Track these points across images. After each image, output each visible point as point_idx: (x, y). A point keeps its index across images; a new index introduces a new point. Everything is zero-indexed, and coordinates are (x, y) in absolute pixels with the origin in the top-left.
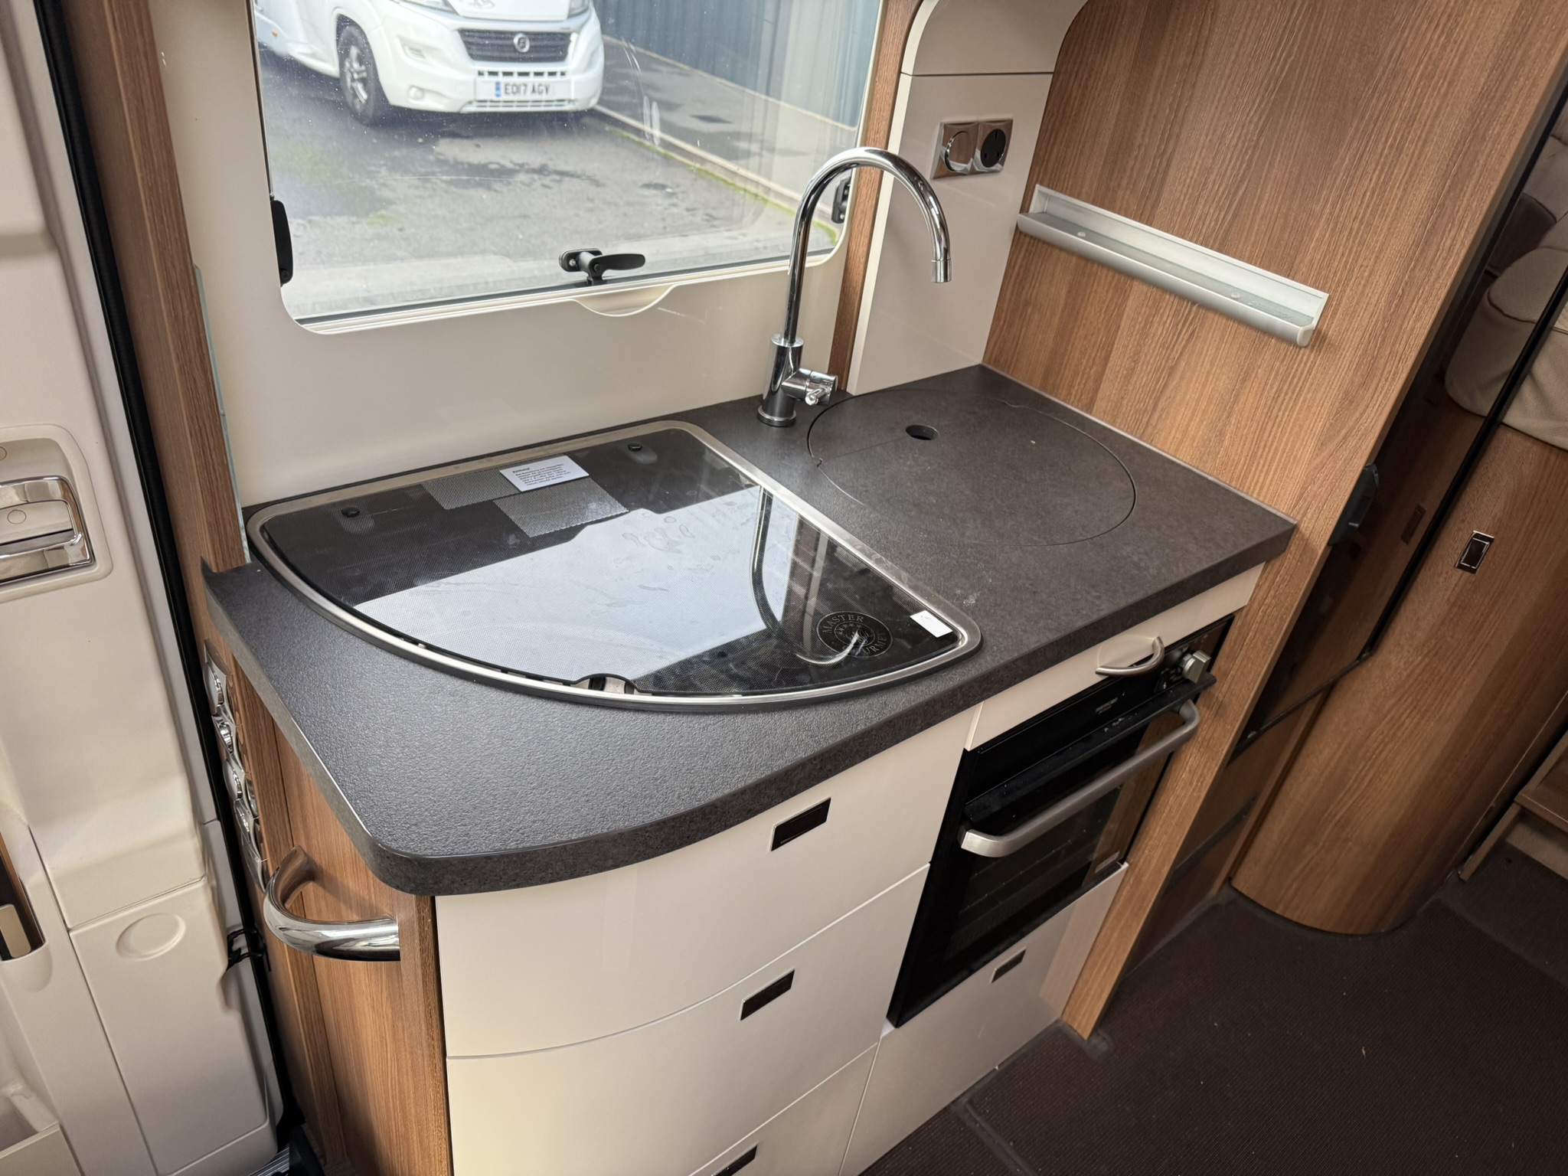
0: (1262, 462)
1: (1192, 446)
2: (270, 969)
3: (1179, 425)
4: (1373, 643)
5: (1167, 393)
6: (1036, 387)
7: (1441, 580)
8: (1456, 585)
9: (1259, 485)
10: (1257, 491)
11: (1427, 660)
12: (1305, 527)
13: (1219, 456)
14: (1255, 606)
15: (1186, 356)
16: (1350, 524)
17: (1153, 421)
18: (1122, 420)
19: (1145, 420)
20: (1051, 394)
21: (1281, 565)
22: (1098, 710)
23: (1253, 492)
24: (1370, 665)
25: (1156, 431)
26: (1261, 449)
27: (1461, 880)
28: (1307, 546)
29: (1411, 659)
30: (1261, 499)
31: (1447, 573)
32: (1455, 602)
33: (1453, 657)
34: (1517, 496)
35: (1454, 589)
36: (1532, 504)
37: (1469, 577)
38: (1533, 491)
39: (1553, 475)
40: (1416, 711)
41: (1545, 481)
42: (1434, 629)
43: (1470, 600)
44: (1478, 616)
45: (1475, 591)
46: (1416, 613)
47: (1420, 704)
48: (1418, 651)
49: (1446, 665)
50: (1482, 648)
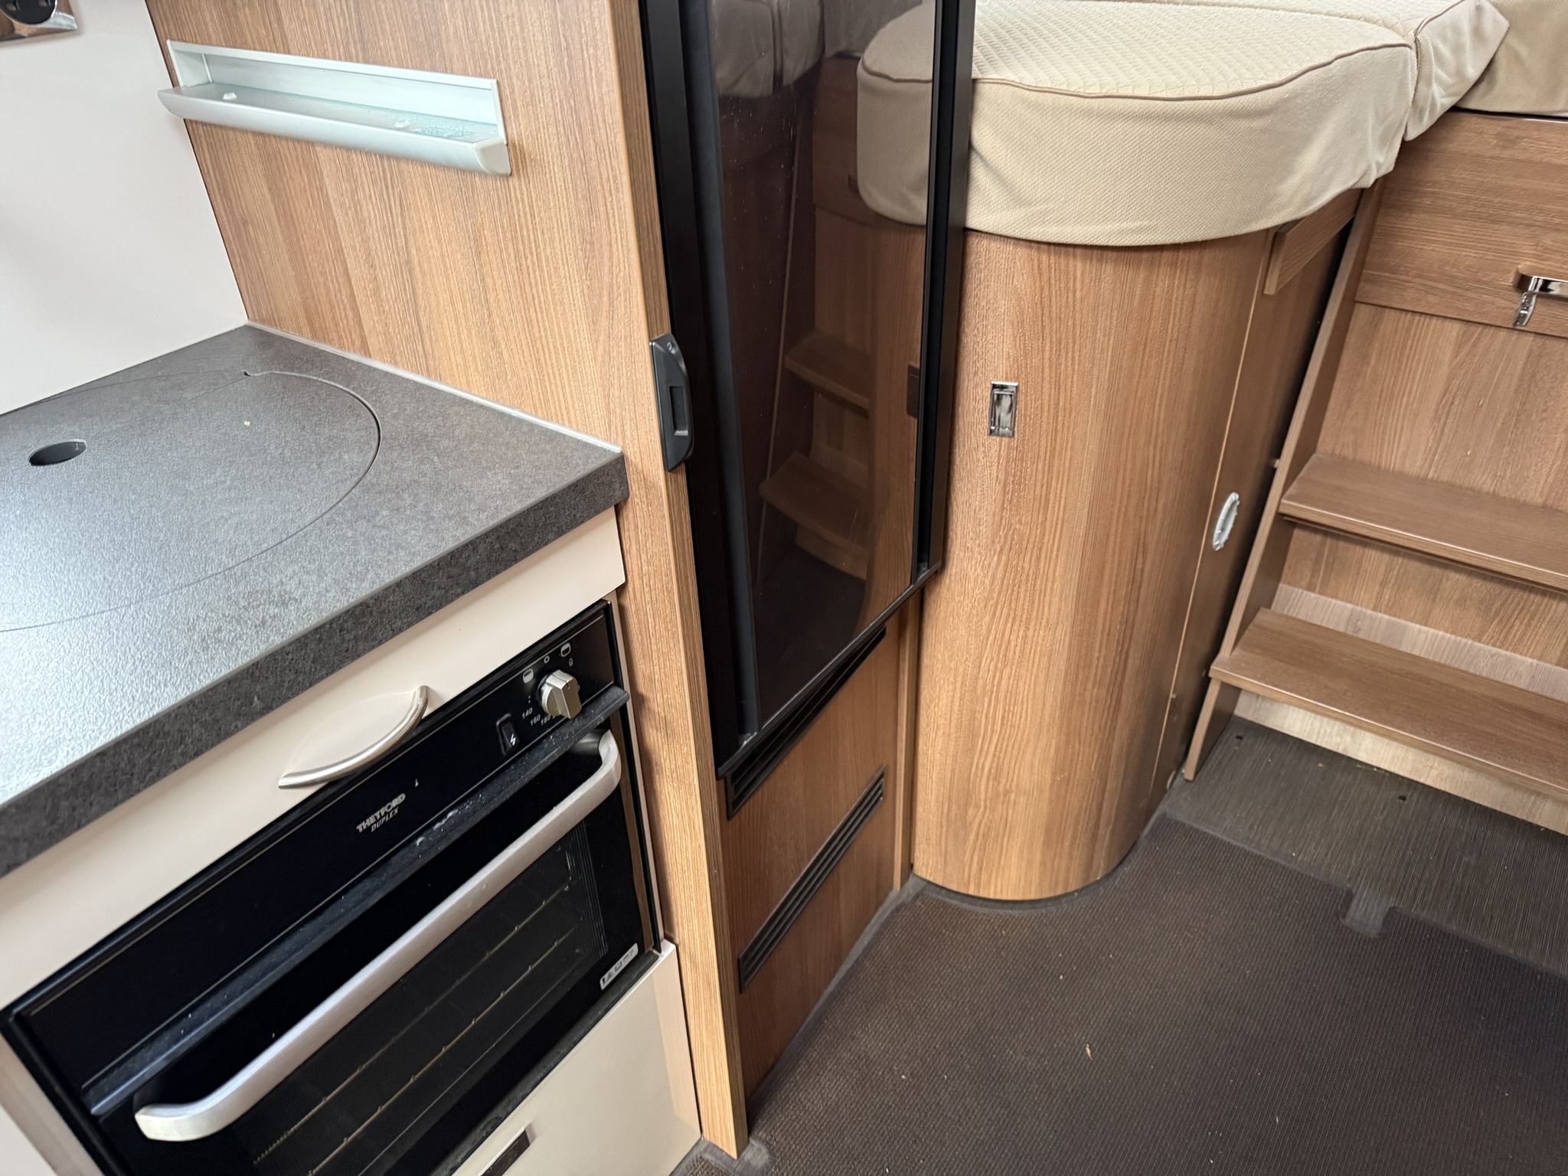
1: (478, 371)
3: (453, 348)
5: (421, 302)
7: (980, 454)
8: (999, 457)
9: (563, 407)
11: (1004, 558)
12: (632, 455)
13: (509, 377)
15: (411, 242)
16: (676, 433)
17: (428, 348)
18: (401, 355)
19: (420, 349)
22: (362, 826)
27: (1187, 781)
29: (986, 563)
30: (572, 425)
31: (983, 444)
32: (1006, 479)
33: (1030, 546)
34: (1023, 322)
35: (999, 463)
36: (1043, 327)
37: (1009, 443)
38: (1039, 310)
39: (1053, 281)
40: (1017, 623)
41: (1047, 292)
42: (997, 518)
43: (1021, 472)
44: (1038, 487)
45: (1022, 458)
46: (970, 505)
47: (1019, 613)
48: (990, 550)
49: (1027, 559)
50: (1059, 526)
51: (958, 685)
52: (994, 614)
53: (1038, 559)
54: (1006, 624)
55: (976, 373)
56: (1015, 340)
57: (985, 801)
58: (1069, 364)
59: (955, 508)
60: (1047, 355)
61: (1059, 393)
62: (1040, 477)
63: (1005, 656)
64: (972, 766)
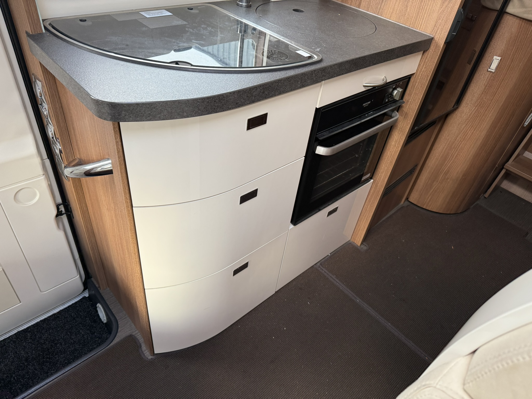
0: (421, 15)
1: (396, 14)
2: (73, 218)
3: (391, 6)
4: (459, 102)
6: (340, 2)
7: (482, 77)
8: (487, 78)
9: (420, 24)
10: (419, 27)
11: (477, 108)
12: (436, 38)
13: (406, 16)
14: (418, 73)
16: (453, 33)
17: (382, 7)
18: (371, 8)
19: (379, 7)
20: (345, 3)
21: (428, 54)
22: (364, 105)
23: (418, 28)
24: (457, 113)
25: (383, 11)
26: (421, 10)
27: (485, 198)
28: (437, 46)
29: (471, 109)
30: (421, 30)
31: (484, 74)
32: (487, 84)
33: (486, 106)
34: (510, 40)
35: (487, 80)
36: (515, 43)
37: (492, 74)
38: (516, 38)
39: (523, 31)
40: (473, 128)
41: (520, 34)
42: (480, 96)
43: (492, 84)
44: (495, 89)
45: (494, 79)
46: (473, 91)
47: (474, 125)
48: (474, 105)
49: (483, 110)
50: (496, 102)
51: (447, 144)
52: (467, 125)
53: (486, 110)
54: (469, 128)
55: (491, 53)
56: (506, 45)
57: (440, 180)
58: (518, 55)
59: (468, 91)
60: (513, 52)
61: (511, 63)
62: (496, 86)
63: (465, 137)
64: (441, 169)
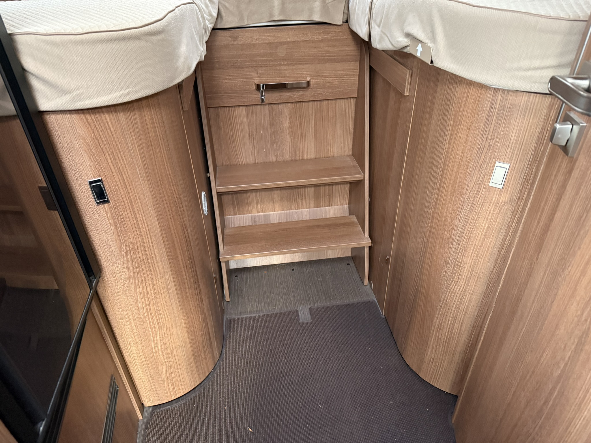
8: (107, 214)
27: (228, 302)
29: (122, 263)
31: (96, 211)
32: (114, 222)
33: (139, 247)
34: (90, 149)
35: (108, 216)
36: (102, 149)
37: (109, 206)
38: (96, 141)
39: (97, 127)
40: (147, 281)
41: (97, 132)
42: (118, 241)
43: (120, 216)
44: (132, 220)
45: (118, 210)
46: (102, 240)
47: (146, 277)
48: (121, 256)
49: (140, 252)
50: (148, 233)
51: (132, 320)
52: (135, 283)
53: (145, 251)
54: (142, 284)
55: (77, 180)
56: (90, 158)
57: (164, 360)
58: (122, 162)
59: (95, 245)
60: (109, 161)
61: (122, 176)
62: (130, 216)
63: (148, 298)
64: (152, 350)
